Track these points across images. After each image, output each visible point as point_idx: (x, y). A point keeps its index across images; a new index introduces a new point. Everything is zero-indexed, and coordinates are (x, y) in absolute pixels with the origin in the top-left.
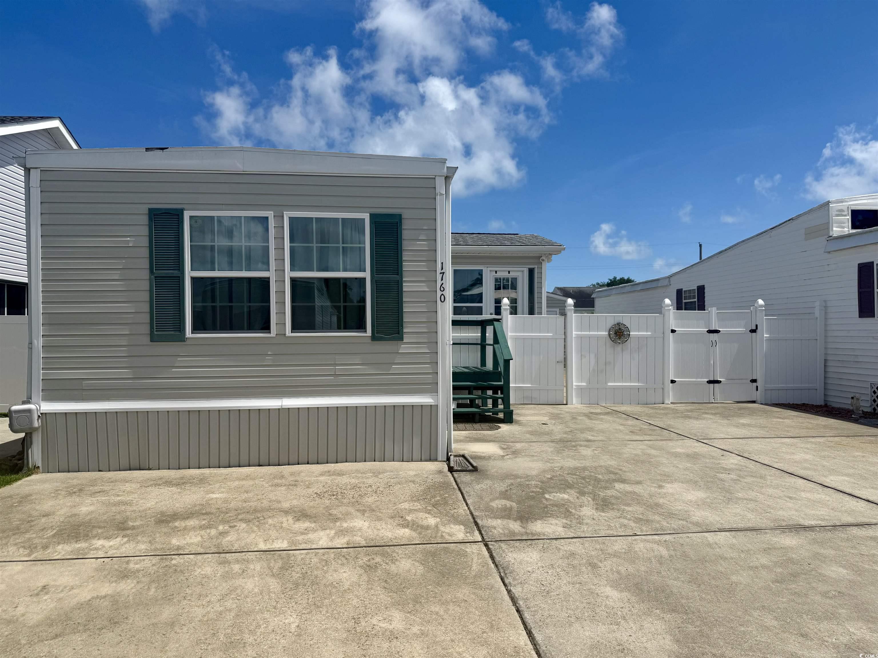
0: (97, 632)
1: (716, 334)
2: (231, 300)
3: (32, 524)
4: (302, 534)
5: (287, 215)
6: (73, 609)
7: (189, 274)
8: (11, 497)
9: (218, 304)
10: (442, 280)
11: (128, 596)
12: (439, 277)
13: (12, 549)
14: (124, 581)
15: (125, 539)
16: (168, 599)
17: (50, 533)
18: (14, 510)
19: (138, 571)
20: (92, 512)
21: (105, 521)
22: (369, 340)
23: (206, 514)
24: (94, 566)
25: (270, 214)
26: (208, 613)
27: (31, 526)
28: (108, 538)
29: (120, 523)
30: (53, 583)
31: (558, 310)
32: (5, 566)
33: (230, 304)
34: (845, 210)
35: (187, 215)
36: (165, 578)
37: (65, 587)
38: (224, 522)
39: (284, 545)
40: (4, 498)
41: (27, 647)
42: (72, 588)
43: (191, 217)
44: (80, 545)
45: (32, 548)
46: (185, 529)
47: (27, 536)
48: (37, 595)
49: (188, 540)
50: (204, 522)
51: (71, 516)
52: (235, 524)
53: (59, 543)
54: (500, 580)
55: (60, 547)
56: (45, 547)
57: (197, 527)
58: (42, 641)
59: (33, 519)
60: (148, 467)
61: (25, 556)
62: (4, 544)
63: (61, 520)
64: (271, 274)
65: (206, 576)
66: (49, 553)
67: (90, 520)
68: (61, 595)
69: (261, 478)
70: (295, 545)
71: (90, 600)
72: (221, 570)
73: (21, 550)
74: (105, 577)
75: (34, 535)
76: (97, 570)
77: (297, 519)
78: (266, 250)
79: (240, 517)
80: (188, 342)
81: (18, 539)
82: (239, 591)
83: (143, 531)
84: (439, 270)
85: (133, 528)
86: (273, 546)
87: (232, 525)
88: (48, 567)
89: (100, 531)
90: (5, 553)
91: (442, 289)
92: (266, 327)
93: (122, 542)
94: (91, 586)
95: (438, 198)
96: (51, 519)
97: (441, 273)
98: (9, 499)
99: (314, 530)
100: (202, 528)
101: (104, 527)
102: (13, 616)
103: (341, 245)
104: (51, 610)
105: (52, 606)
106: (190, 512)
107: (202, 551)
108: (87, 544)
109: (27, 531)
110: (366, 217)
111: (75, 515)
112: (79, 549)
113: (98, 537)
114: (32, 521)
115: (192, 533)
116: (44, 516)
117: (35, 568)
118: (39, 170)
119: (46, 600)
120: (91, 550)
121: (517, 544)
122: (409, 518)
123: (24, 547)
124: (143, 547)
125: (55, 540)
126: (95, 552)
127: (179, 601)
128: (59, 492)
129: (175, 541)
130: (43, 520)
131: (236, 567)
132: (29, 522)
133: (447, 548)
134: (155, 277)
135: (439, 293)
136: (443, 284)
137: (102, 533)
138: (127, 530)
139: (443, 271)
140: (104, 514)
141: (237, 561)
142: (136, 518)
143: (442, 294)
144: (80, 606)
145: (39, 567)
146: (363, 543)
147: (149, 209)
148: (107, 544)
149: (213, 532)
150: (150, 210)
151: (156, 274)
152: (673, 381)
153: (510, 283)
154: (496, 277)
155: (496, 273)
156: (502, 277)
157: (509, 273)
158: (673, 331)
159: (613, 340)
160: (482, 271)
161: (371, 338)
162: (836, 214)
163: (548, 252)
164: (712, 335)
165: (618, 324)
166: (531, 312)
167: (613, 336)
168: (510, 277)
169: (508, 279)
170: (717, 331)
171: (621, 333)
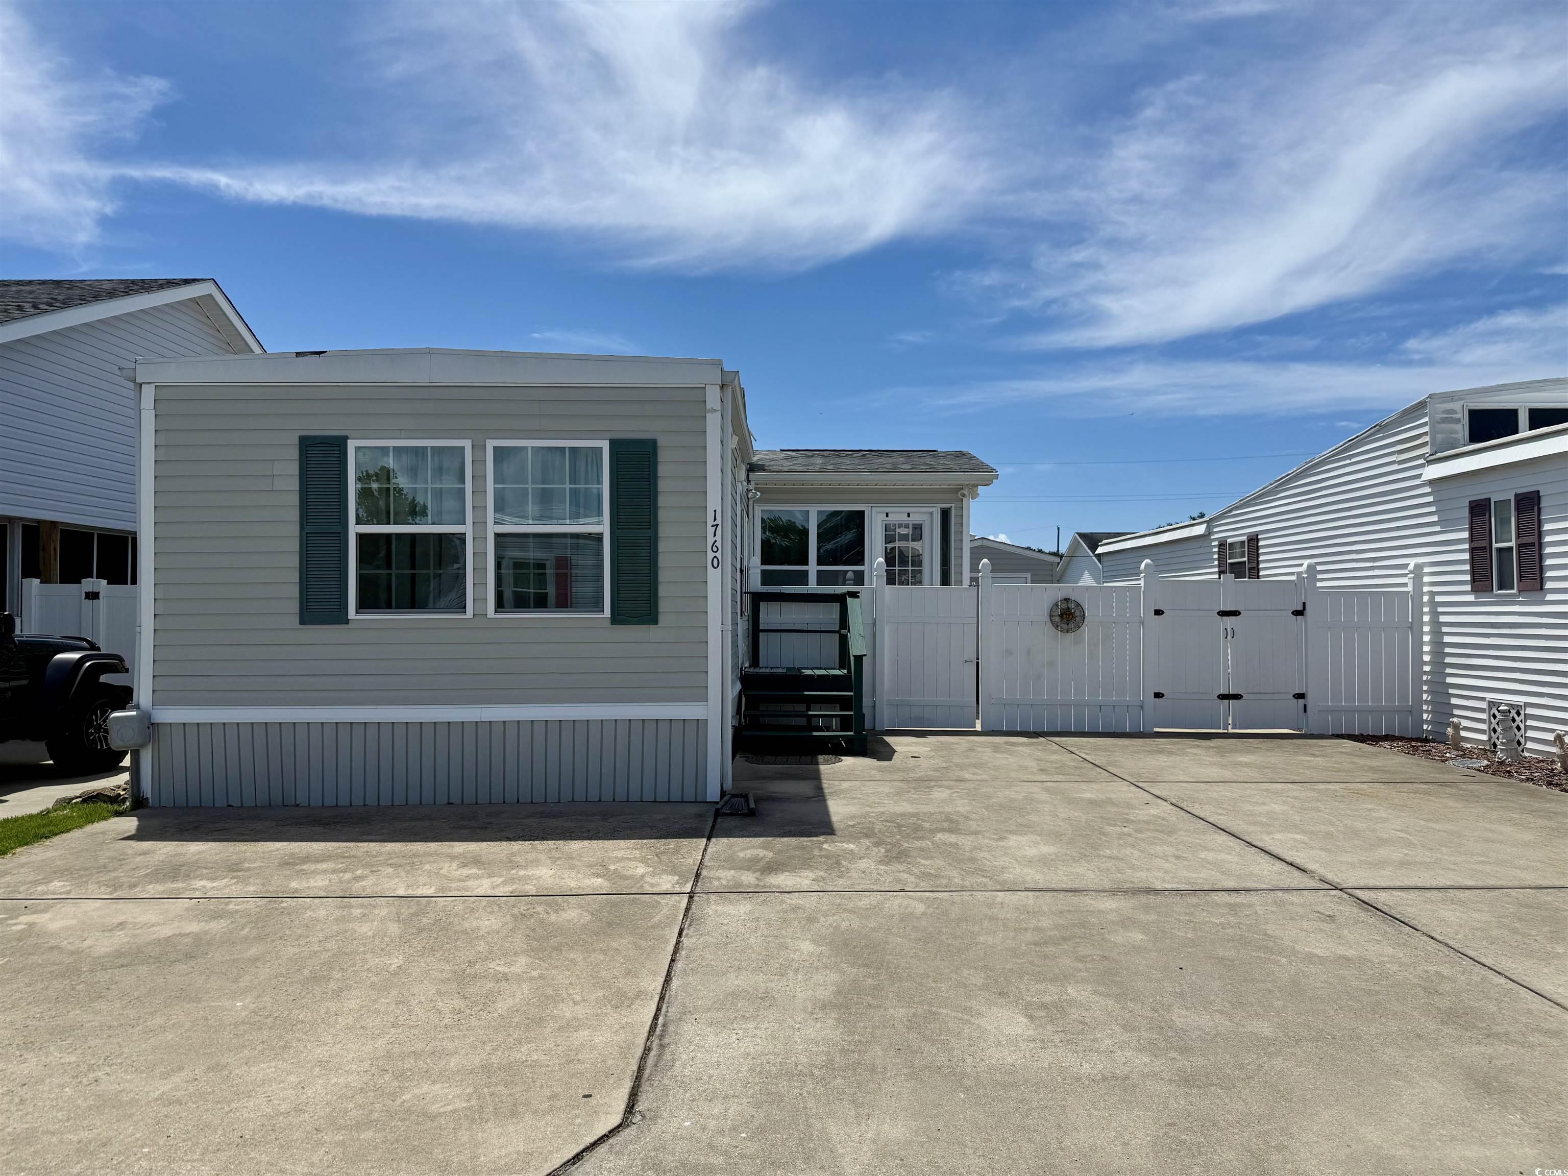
0: (169, 964)
1: (1235, 617)
2: (413, 567)
3: (123, 862)
4: (460, 880)
5: (491, 444)
6: (149, 944)
7: (354, 530)
8: (104, 833)
9: (394, 571)
11: (216, 935)
12: (710, 530)
13: (91, 887)
14: (216, 921)
15: (233, 881)
16: (259, 938)
17: (143, 872)
18: (105, 847)
19: (237, 912)
20: (203, 852)
21: (216, 862)
22: (608, 624)
23: (349, 857)
24: (186, 905)
25: (467, 443)
26: (302, 951)
27: (121, 865)
28: (212, 879)
29: (233, 864)
30: (131, 920)
31: (1029, 575)
32: (80, 903)
33: (413, 572)
34: (1459, 411)
35: (351, 445)
36: (267, 919)
37: (145, 924)
38: (367, 865)
39: (430, 891)
40: (95, 834)
41: (86, 973)
42: (153, 925)
43: (357, 449)
44: (175, 885)
45: (117, 886)
46: (313, 872)
47: (114, 874)
48: (111, 930)
49: (312, 883)
50: (340, 866)
51: (174, 856)
52: (380, 868)
53: (151, 883)
54: (677, 931)
55: (151, 886)
56: (133, 886)
57: (330, 870)
58: (106, 969)
59: (126, 857)
60: (293, 803)
61: (106, 894)
62: (84, 882)
63: (161, 859)
64: (467, 529)
65: (317, 920)
66: (137, 892)
67: (198, 860)
68: (139, 931)
69: (443, 819)
70: (443, 892)
71: (170, 937)
72: (338, 913)
73: (103, 889)
74: (195, 917)
75: (123, 874)
76: (187, 909)
77: (464, 865)
78: (461, 493)
79: (390, 862)
80: (350, 625)
81: (102, 877)
82: (348, 934)
83: (258, 873)
84: (710, 522)
85: (249, 869)
86: (415, 892)
87: (374, 869)
88: (131, 905)
89: (205, 871)
90: (84, 891)
91: (715, 549)
92: (458, 606)
93: (228, 884)
94: (176, 924)
95: (710, 415)
96: (148, 857)
98: (101, 835)
99: (478, 877)
100: (334, 871)
101: (212, 868)
102: (79, 948)
103: (568, 486)
104: (123, 944)
105: (125, 940)
106: (328, 854)
107: (323, 894)
108: (184, 885)
109: (115, 870)
110: (605, 445)
111: (181, 854)
112: (174, 889)
113: (202, 877)
114: (124, 859)
115: (318, 877)
116: (140, 855)
117: (114, 906)
118: (153, 386)
119: (119, 935)
120: (188, 890)
121: (732, 896)
122: (612, 867)
123: (107, 886)
124: (252, 888)
125: (146, 880)
126: (191, 892)
127: (273, 941)
128: (168, 829)
129: (294, 885)
130: (139, 859)
131: (357, 912)
132: (120, 860)
133: (638, 899)
134: (307, 533)
135: (710, 555)
136: (716, 541)
137: (207, 873)
138: (240, 871)
140: (216, 854)
141: (362, 906)
142: (255, 860)
143: (715, 557)
144: (158, 942)
145: (121, 905)
146: (533, 892)
147: (300, 437)
148: (209, 884)
149: (348, 876)
150: (302, 438)
151: (308, 529)
152: (1158, 695)
153: (909, 531)
154: (887, 522)
155: (887, 516)
156: (897, 523)
157: (909, 516)
158: (1158, 612)
159: (1056, 627)
160: (862, 513)
161: (609, 621)
162: (1441, 418)
163: (972, 483)
164: (1226, 619)
165: (1065, 600)
166: (945, 580)
167: (1057, 619)
168: (910, 523)
169: (907, 526)
170: (1235, 613)
171: (1069, 615)
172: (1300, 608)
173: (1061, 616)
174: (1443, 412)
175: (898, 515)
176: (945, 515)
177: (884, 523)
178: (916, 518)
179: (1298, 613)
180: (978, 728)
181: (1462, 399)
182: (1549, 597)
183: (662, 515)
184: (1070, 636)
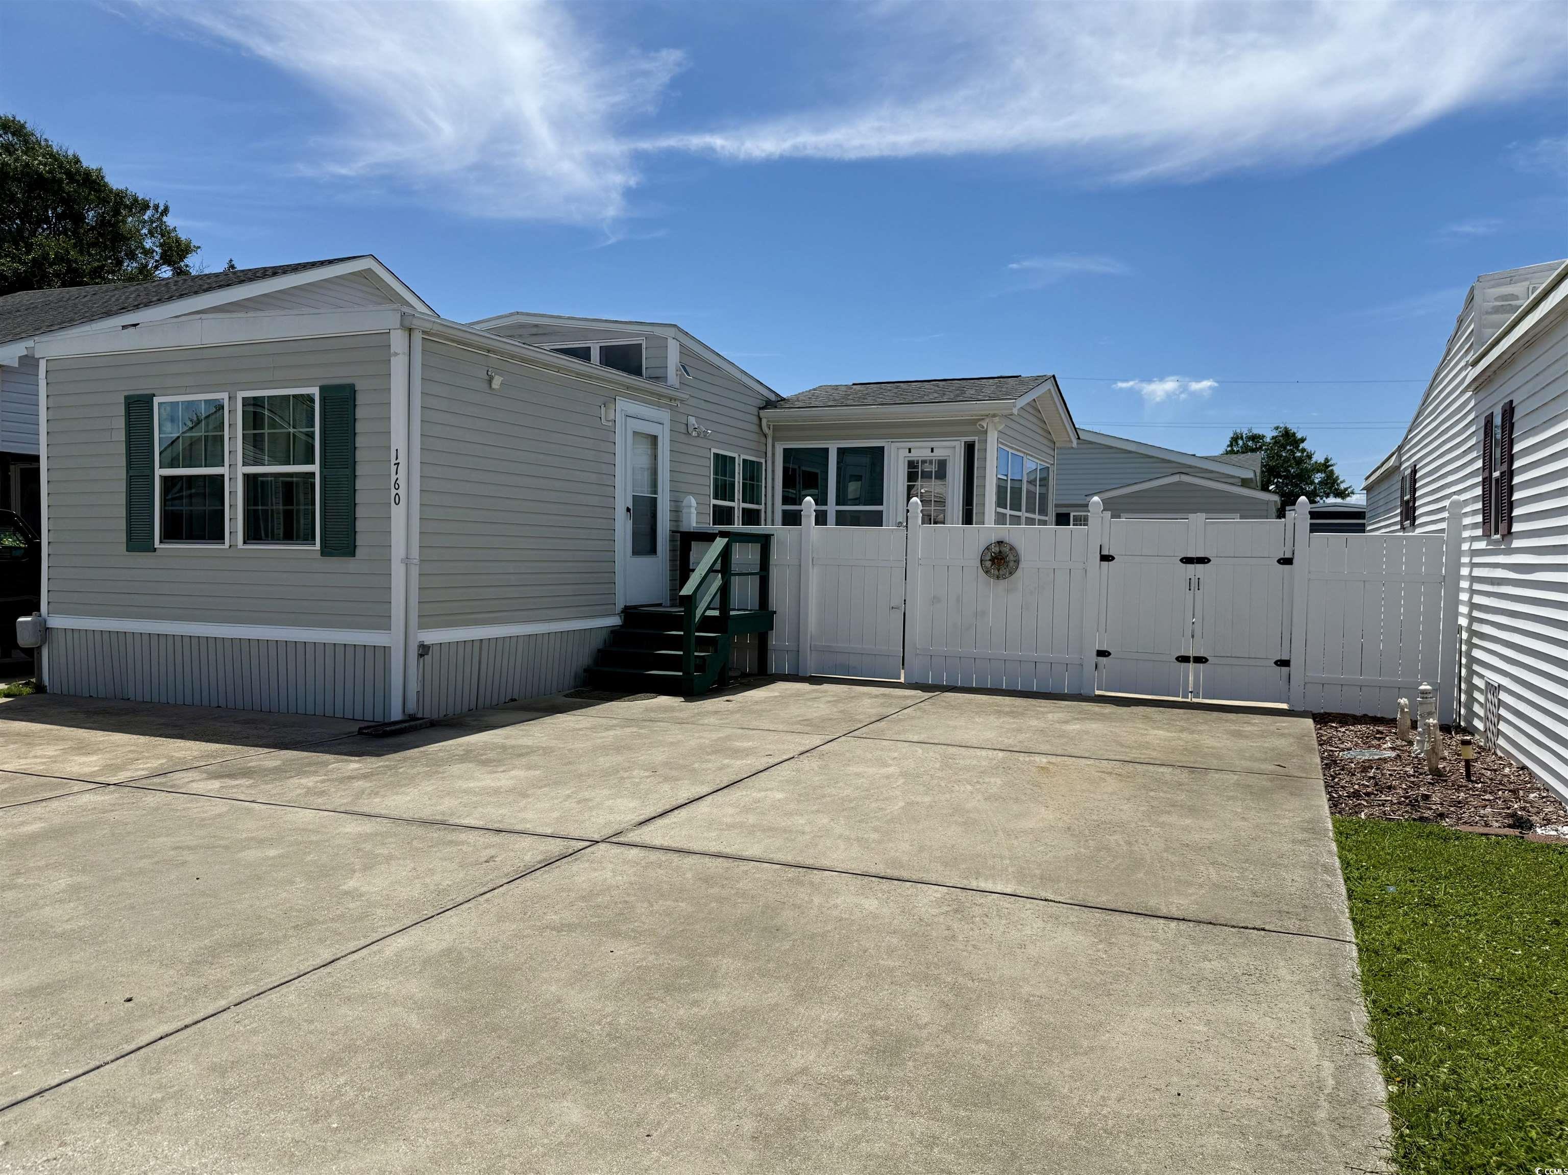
1: (1202, 565)
5: (240, 396)
7: (160, 472)
9: (184, 508)
10: (397, 473)
12: (394, 468)
22: (318, 557)
25: (224, 396)
33: (191, 508)
34: (1520, 295)
35: (156, 401)
43: (160, 405)
64: (225, 471)
78: (222, 439)
80: (157, 553)
84: (393, 461)
91: (397, 486)
92: (220, 537)
95: (393, 360)
97: (395, 464)
103: (291, 430)
110: (315, 391)
118: (45, 360)
134: (131, 477)
135: (394, 492)
136: (397, 479)
139: (397, 462)
143: (397, 494)
147: (125, 396)
150: (126, 398)
151: (131, 473)
152: (1102, 653)
153: (934, 468)
154: (910, 459)
155: (910, 452)
156: (920, 459)
157: (932, 451)
158: (1106, 558)
159: (987, 572)
160: (881, 449)
161: (319, 553)
162: (1494, 307)
163: (991, 412)
164: (1191, 567)
165: (998, 542)
166: (968, 519)
167: (988, 564)
168: (934, 459)
169: (931, 462)
170: (1203, 561)
171: (1001, 559)
172: (1288, 555)
173: (992, 560)
174: (1496, 299)
175: (921, 451)
176: (970, 449)
177: (907, 459)
178: (939, 454)
179: (1286, 561)
180: (902, 680)
181: (1526, 279)
182: (1516, 544)
183: (360, 455)
184: (1003, 584)
